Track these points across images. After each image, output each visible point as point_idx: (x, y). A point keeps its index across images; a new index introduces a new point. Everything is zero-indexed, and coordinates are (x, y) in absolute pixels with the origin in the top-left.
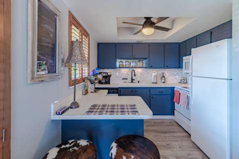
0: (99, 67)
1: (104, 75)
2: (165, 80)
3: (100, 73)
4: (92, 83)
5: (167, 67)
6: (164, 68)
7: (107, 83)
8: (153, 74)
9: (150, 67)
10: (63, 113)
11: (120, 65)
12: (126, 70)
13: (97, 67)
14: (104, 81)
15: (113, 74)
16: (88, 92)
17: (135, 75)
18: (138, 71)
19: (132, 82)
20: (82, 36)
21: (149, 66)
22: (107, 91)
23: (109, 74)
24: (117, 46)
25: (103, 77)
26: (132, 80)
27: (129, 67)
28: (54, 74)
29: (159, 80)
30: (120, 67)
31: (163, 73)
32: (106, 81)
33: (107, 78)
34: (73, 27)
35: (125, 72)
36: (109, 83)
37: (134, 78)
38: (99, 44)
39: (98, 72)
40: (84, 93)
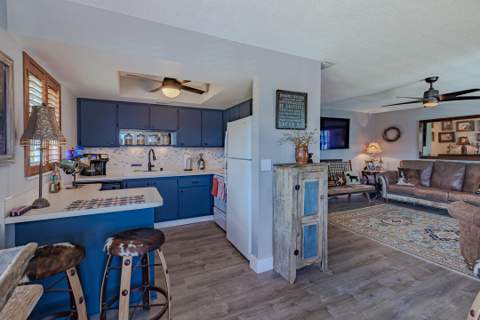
0: (81, 144)
1: (93, 158)
2: (204, 164)
3: (85, 155)
4: (67, 173)
5: (206, 146)
6: (202, 146)
7: (100, 174)
8: (186, 157)
9: (180, 145)
10: (22, 213)
11: (126, 141)
12: (139, 150)
13: (76, 144)
14: (92, 170)
15: (112, 156)
16: (59, 189)
17: (154, 158)
18: (161, 151)
19: (150, 170)
20: (46, 91)
21: (178, 142)
22: (100, 185)
23: (103, 157)
24: (120, 106)
25: (92, 162)
26: (150, 167)
27: (144, 145)
28: (4, 157)
29: (195, 165)
30: (126, 145)
31: (201, 155)
32: (97, 171)
33: (100, 165)
34: (31, 78)
35: (136, 153)
36: (105, 174)
37: (153, 163)
38: (80, 101)
39: (80, 152)
40: (53, 189)
